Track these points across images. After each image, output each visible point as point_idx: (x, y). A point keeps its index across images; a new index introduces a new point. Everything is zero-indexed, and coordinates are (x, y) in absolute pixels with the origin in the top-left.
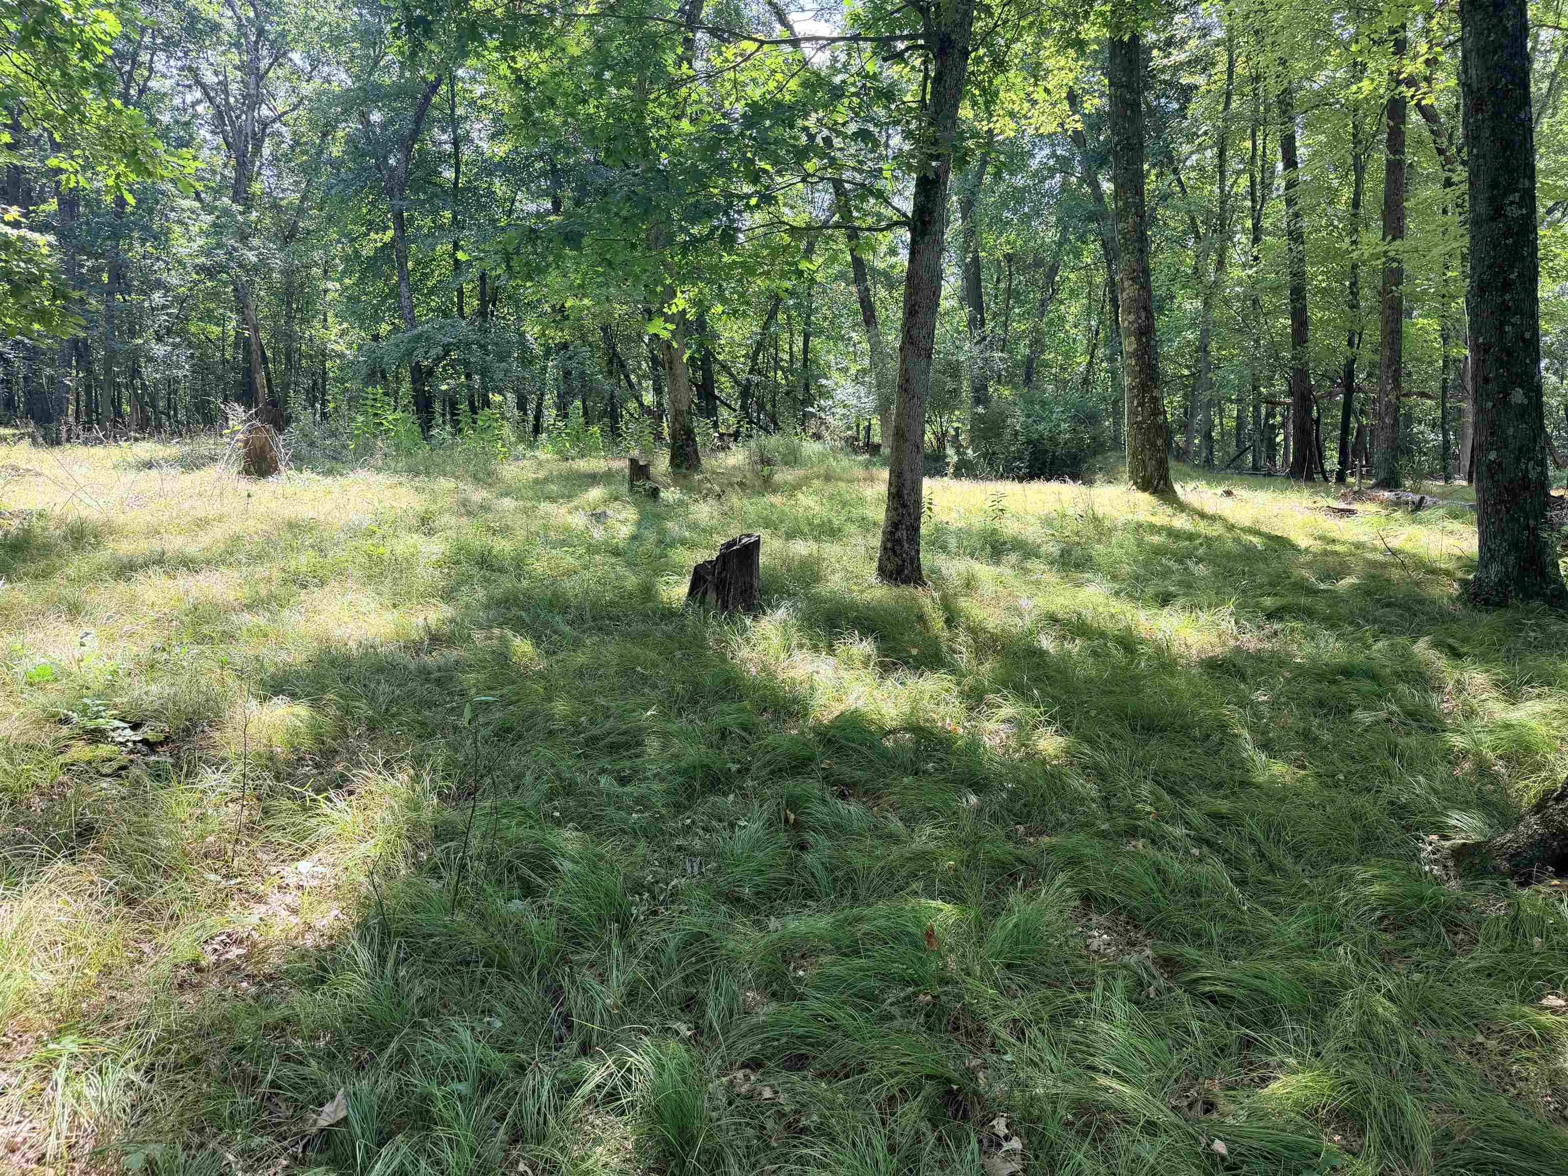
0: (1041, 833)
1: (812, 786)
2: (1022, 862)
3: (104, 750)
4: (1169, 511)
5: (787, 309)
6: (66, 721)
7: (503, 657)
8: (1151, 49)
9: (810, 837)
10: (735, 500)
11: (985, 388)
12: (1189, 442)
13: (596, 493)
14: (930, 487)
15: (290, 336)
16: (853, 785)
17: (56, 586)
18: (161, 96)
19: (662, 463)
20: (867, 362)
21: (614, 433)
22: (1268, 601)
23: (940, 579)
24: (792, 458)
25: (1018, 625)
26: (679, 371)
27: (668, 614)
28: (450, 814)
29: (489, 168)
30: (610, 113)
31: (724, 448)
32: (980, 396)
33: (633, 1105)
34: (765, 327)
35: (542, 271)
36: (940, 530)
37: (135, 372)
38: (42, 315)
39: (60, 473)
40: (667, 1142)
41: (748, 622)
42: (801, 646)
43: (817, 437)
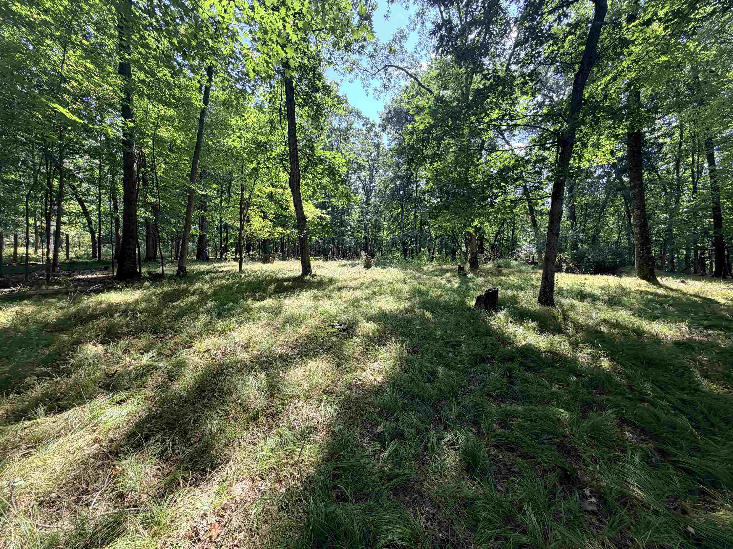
0: (603, 394)
1: (515, 365)
2: (595, 403)
3: (334, 330)
4: (655, 287)
5: (507, 223)
6: (327, 322)
7: (423, 317)
8: (645, 133)
9: (515, 381)
10: (490, 278)
11: (577, 245)
12: (663, 263)
13: (448, 275)
14: (557, 276)
15: (376, 236)
16: (529, 367)
17: (327, 292)
18: (352, 183)
19: (467, 267)
20: (533, 237)
21: (454, 259)
22: (705, 322)
23: (561, 305)
24: (508, 266)
25: (592, 322)
26: (473, 241)
27: (469, 309)
28: (410, 357)
29: (424, 192)
30: (458, 175)
31: (486, 263)
32: (575, 247)
33: (459, 448)
34: (500, 228)
35: (438, 216)
36: (561, 289)
37: (343, 245)
38: (327, 233)
39: (328, 267)
40: (469, 462)
41: (494, 313)
42: (511, 322)
43: (516, 259)
